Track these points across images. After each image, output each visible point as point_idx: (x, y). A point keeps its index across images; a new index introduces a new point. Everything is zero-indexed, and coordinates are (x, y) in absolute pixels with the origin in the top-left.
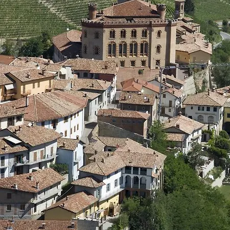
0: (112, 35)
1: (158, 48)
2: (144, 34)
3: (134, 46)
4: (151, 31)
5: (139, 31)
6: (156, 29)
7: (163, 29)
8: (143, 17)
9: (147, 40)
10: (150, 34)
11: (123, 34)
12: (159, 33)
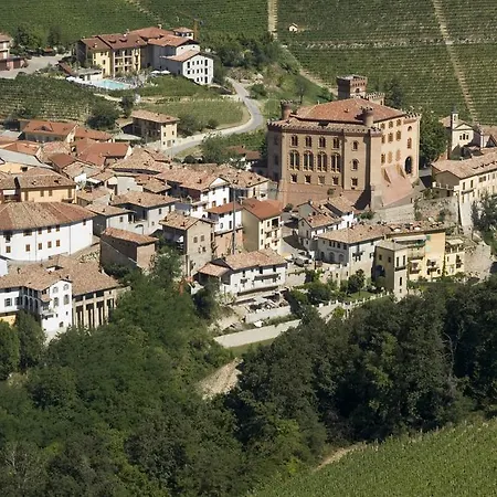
0: (295, 141)
1: (355, 163)
2: (336, 144)
3: (323, 157)
4: (344, 141)
5: (329, 140)
6: (350, 140)
7: (360, 140)
8: (342, 122)
9: (340, 152)
10: (343, 144)
11: (309, 142)
12: (356, 144)
